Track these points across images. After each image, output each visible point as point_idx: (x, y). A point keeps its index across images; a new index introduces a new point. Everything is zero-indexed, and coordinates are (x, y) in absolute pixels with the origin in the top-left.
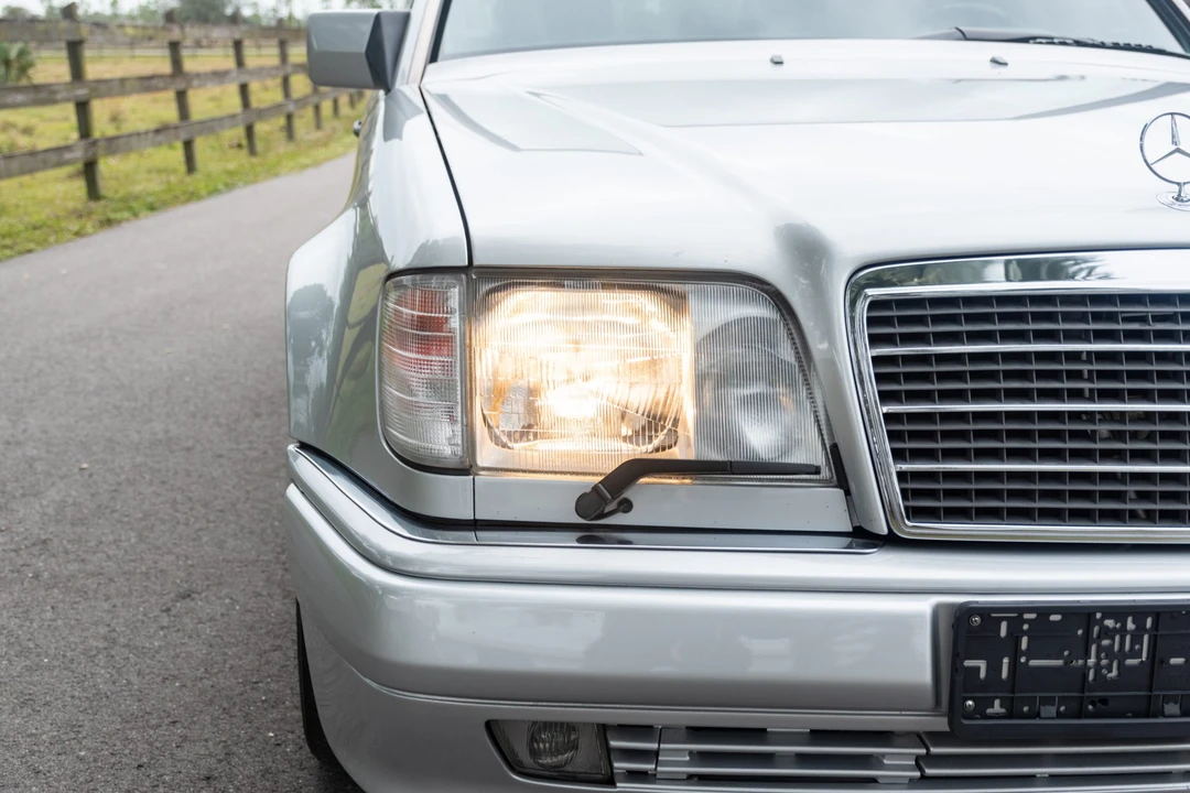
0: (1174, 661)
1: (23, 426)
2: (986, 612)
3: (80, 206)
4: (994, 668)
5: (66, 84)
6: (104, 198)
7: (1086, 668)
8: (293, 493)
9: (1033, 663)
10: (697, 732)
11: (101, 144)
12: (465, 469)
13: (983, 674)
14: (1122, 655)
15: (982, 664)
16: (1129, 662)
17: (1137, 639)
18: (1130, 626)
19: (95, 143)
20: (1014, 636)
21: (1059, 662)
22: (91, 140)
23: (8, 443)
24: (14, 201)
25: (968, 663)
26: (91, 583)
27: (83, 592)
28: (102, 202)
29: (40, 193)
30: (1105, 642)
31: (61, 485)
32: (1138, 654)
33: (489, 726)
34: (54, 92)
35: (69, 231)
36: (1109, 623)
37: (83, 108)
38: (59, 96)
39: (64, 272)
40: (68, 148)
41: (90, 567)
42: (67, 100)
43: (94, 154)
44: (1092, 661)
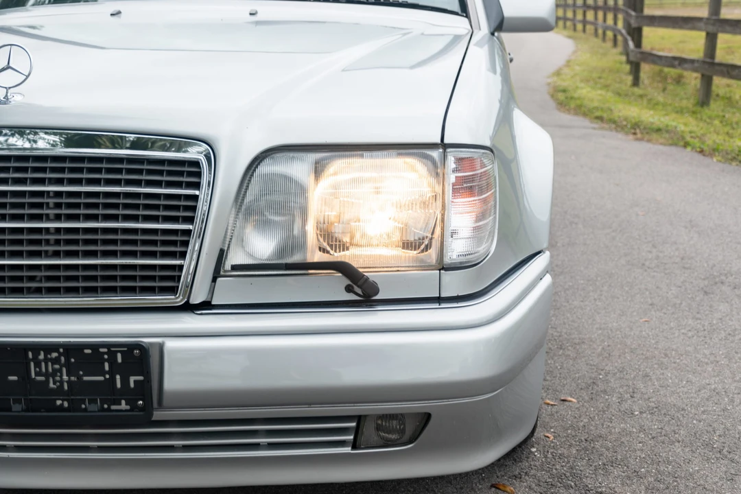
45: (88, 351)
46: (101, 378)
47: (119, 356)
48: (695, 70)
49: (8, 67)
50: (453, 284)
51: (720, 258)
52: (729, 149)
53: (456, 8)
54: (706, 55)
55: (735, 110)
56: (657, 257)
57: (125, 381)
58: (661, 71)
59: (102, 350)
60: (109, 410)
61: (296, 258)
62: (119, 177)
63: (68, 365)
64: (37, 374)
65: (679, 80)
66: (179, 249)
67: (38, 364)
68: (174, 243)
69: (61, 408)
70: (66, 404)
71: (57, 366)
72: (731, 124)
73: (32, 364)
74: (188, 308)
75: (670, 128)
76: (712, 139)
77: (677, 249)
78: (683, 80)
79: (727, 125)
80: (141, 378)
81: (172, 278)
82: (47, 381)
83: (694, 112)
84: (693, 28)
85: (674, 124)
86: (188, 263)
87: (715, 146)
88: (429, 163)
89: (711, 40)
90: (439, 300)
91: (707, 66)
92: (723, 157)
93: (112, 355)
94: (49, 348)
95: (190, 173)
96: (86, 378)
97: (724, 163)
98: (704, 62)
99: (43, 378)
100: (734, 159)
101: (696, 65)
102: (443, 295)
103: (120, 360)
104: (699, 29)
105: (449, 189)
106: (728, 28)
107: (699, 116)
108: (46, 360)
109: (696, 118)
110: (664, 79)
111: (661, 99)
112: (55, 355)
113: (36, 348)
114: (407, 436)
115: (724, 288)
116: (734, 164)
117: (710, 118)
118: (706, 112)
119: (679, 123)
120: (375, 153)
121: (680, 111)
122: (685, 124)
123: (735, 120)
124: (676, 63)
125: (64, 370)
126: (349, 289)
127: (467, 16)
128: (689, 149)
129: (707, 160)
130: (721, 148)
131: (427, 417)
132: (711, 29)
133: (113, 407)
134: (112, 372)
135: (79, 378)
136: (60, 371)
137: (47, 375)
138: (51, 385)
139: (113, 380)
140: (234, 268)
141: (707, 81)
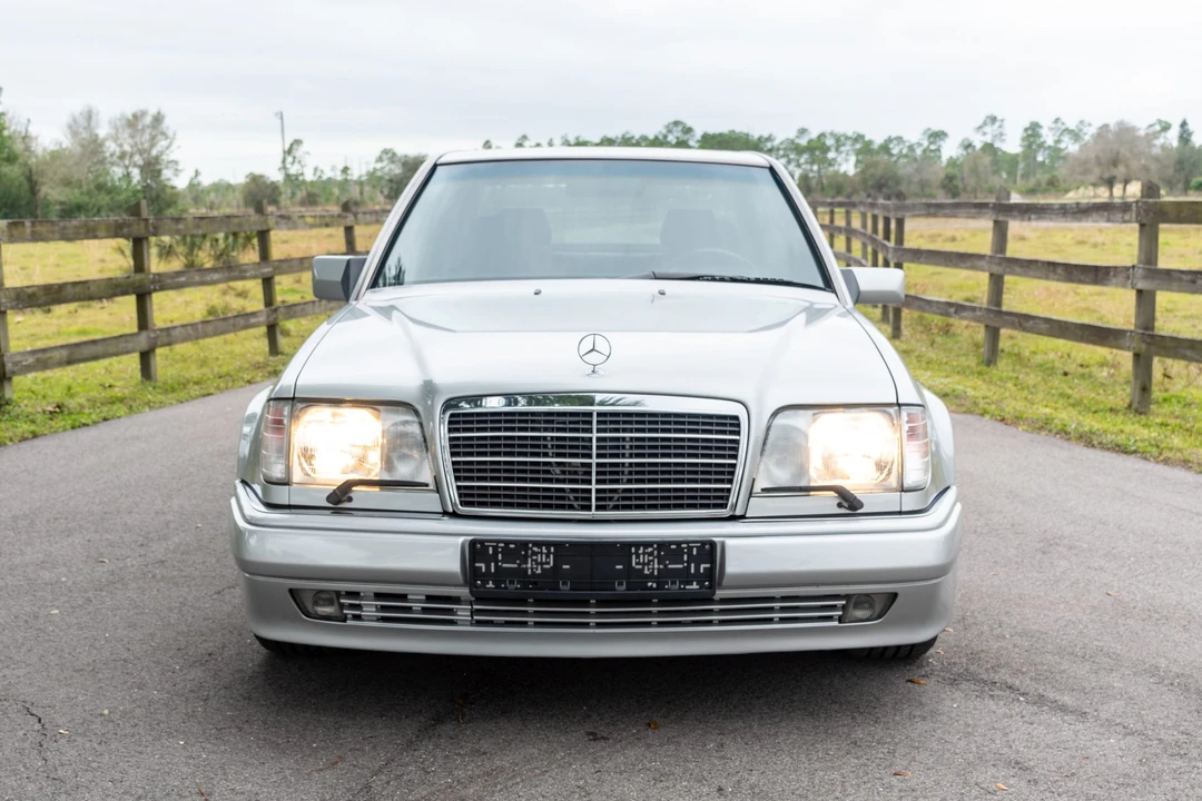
0: (565, 567)
1: (169, 504)
2: (482, 542)
3: (261, 359)
4: (488, 567)
5: (254, 264)
6: (282, 354)
7: (527, 569)
8: (233, 501)
9: (504, 565)
10: (378, 596)
11: (282, 310)
12: (286, 482)
13: (484, 570)
14: (542, 564)
15: (483, 565)
16: (546, 566)
17: (548, 556)
18: (544, 550)
19: (276, 310)
20: (496, 553)
21: (515, 566)
22: (273, 307)
23: (157, 513)
24: (215, 355)
25: (477, 565)
26: (182, 580)
27: (176, 584)
28: (280, 357)
29: (238, 349)
30: (534, 558)
31: (182, 535)
32: (549, 563)
33: (291, 591)
34: (245, 271)
35: (242, 378)
36: (535, 549)
37: (268, 283)
38: (248, 274)
39: (229, 409)
40: (253, 314)
41: (184, 574)
42: (255, 277)
43: (276, 319)
44: (529, 565)
45: (673, 547)
46: (681, 566)
47: (695, 550)
48: (978, 320)
49: (593, 350)
50: (909, 502)
51: (1050, 524)
52: (1035, 417)
53: (821, 285)
54: (990, 302)
55: (1028, 370)
56: (987, 525)
57: (697, 568)
58: (921, 318)
59: (683, 546)
60: (684, 588)
61: (803, 484)
62: (683, 427)
63: (659, 556)
64: (637, 564)
65: (946, 330)
66: (726, 477)
67: (638, 557)
68: (723, 473)
69: (651, 588)
70: (655, 585)
71: (651, 558)
72: (1028, 387)
73: (634, 557)
74: (733, 518)
75: (957, 392)
76: (1012, 406)
77: (1005, 517)
78: (952, 330)
79: (1023, 389)
80: (708, 566)
81: (721, 498)
82: (643, 569)
83: (980, 373)
84: (973, 268)
85: (961, 388)
86: (735, 487)
87: (1017, 414)
88: (887, 416)
89: (997, 283)
90: (900, 513)
91: (992, 315)
92: (1029, 425)
93: (690, 549)
94: (647, 545)
95: (732, 423)
96: (670, 566)
97: (1032, 432)
98: (988, 310)
99: (640, 567)
100: (1041, 428)
101: (978, 313)
102: (903, 510)
103: (695, 553)
104: (982, 270)
105: (905, 435)
106: (1018, 269)
107: (987, 377)
108: (644, 553)
109: (984, 381)
110: (927, 329)
111: (932, 355)
112: (650, 550)
113: (637, 545)
114: (876, 614)
115: (1060, 549)
116: (1043, 433)
117: (1001, 379)
118: (994, 372)
119: (967, 387)
120: (853, 410)
121: (961, 372)
122: (975, 388)
123: (1031, 382)
124: (952, 310)
125: (656, 560)
126: (840, 505)
127: (834, 291)
128: (987, 417)
129: (1012, 430)
130: (1025, 416)
131: (894, 596)
132: (996, 269)
133: (687, 587)
134: (689, 562)
135: (666, 566)
136: (653, 561)
137: (644, 564)
138: (646, 572)
139: (689, 567)
140: (763, 490)
141: (993, 334)
